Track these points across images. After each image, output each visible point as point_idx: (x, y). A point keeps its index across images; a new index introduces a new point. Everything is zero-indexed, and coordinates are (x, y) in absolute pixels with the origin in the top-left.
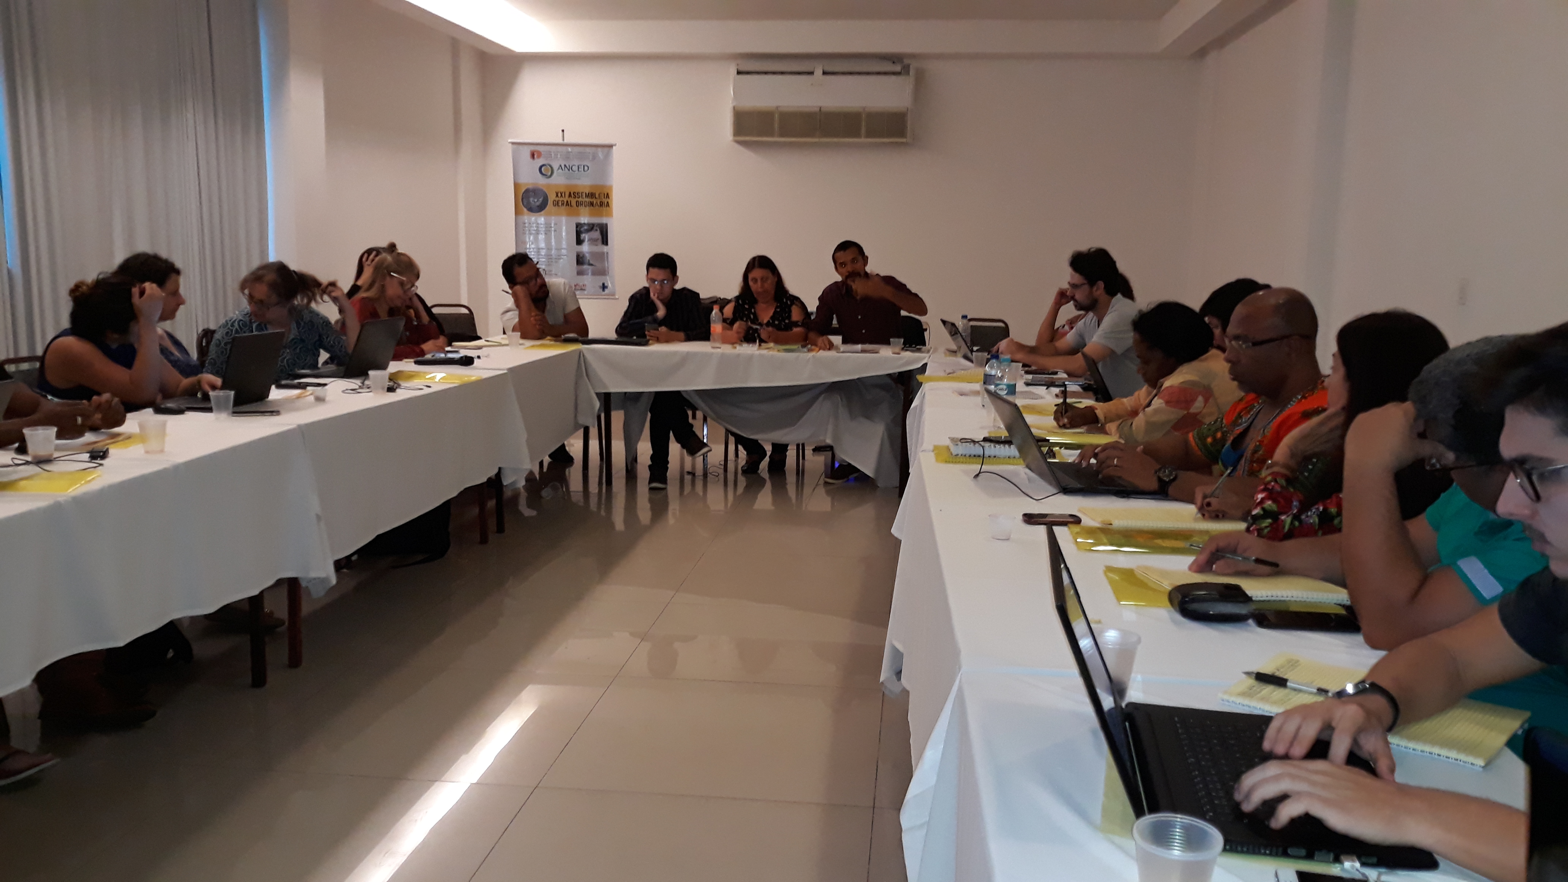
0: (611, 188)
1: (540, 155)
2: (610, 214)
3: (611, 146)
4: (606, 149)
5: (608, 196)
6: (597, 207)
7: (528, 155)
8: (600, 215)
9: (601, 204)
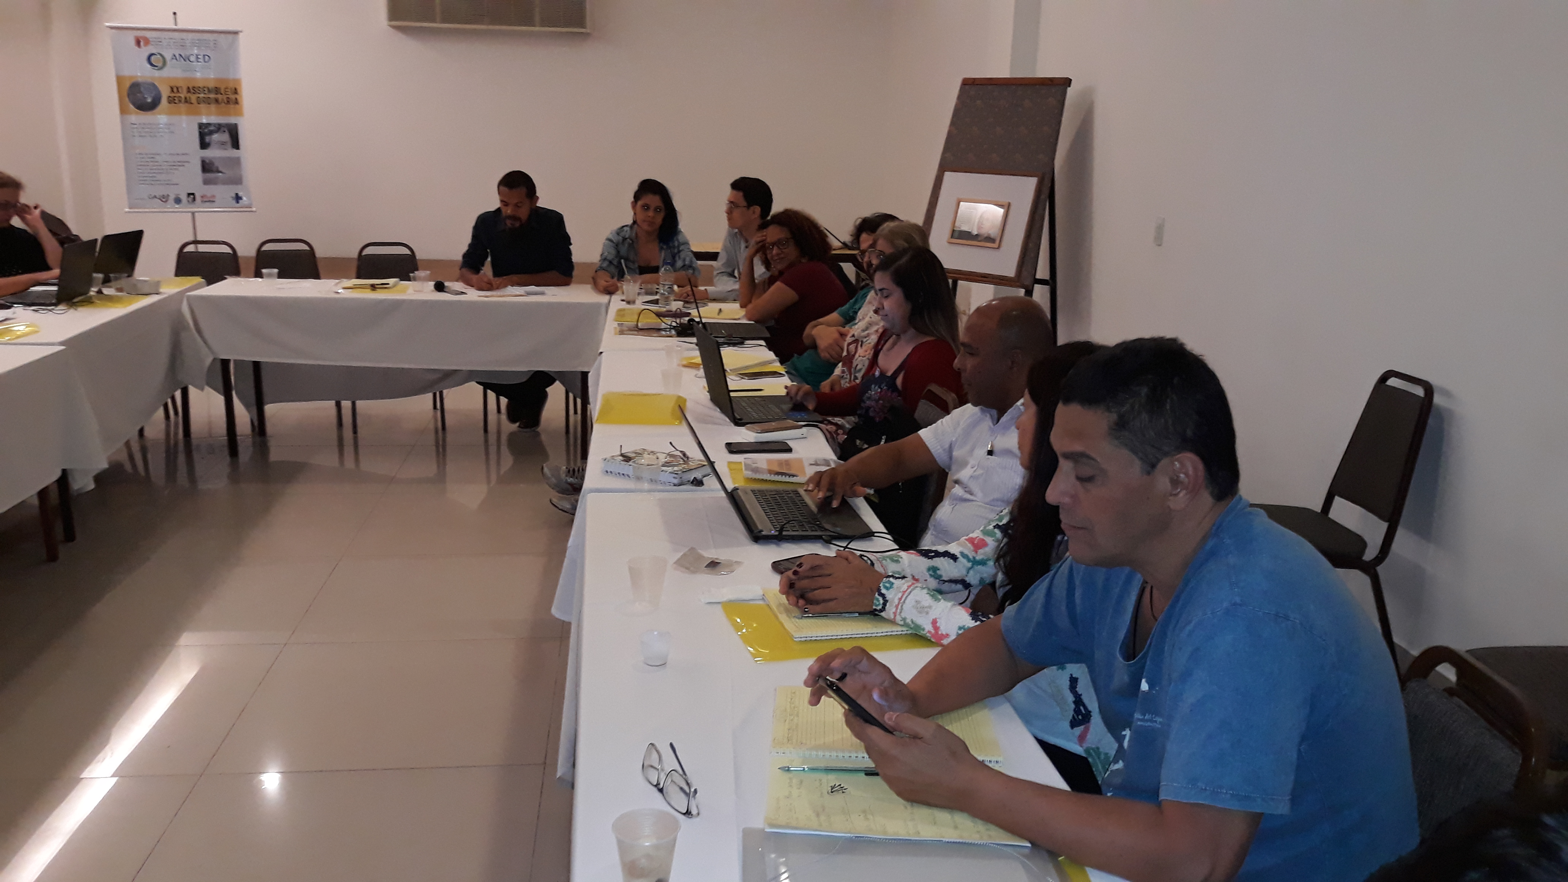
0: (238, 81)
1: (147, 42)
2: (239, 113)
3: (236, 33)
4: (230, 37)
5: (236, 91)
6: (223, 104)
7: (133, 42)
8: (228, 114)
9: (228, 101)
